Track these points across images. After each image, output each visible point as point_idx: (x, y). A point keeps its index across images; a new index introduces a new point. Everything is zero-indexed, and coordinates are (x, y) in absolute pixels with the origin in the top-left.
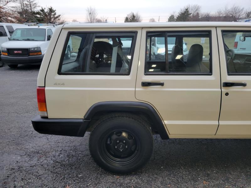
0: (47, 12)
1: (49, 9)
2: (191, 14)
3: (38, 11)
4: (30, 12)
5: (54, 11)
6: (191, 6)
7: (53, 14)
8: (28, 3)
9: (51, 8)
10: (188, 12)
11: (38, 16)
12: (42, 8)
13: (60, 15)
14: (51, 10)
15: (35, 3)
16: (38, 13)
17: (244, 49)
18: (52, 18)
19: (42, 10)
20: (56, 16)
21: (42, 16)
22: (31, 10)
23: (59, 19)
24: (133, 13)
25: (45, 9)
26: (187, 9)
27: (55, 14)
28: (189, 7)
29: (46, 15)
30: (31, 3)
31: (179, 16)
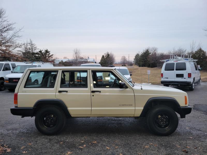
0: (43, 53)
1: (46, 50)
2: (151, 53)
3: (37, 52)
4: (31, 53)
5: (49, 52)
6: (150, 48)
7: (48, 54)
8: (30, 47)
9: (47, 50)
10: (148, 52)
11: (37, 55)
12: (40, 50)
13: (53, 55)
14: (47, 51)
15: (35, 47)
16: (37, 54)
17: (167, 78)
18: (47, 56)
19: (40, 52)
20: (50, 55)
21: (40, 56)
22: (32, 51)
23: (52, 57)
24: (108, 53)
25: (42, 50)
26: (147, 50)
27: (49, 54)
28: (149, 48)
29: (43, 55)
30: (33, 47)
31: (142, 55)
